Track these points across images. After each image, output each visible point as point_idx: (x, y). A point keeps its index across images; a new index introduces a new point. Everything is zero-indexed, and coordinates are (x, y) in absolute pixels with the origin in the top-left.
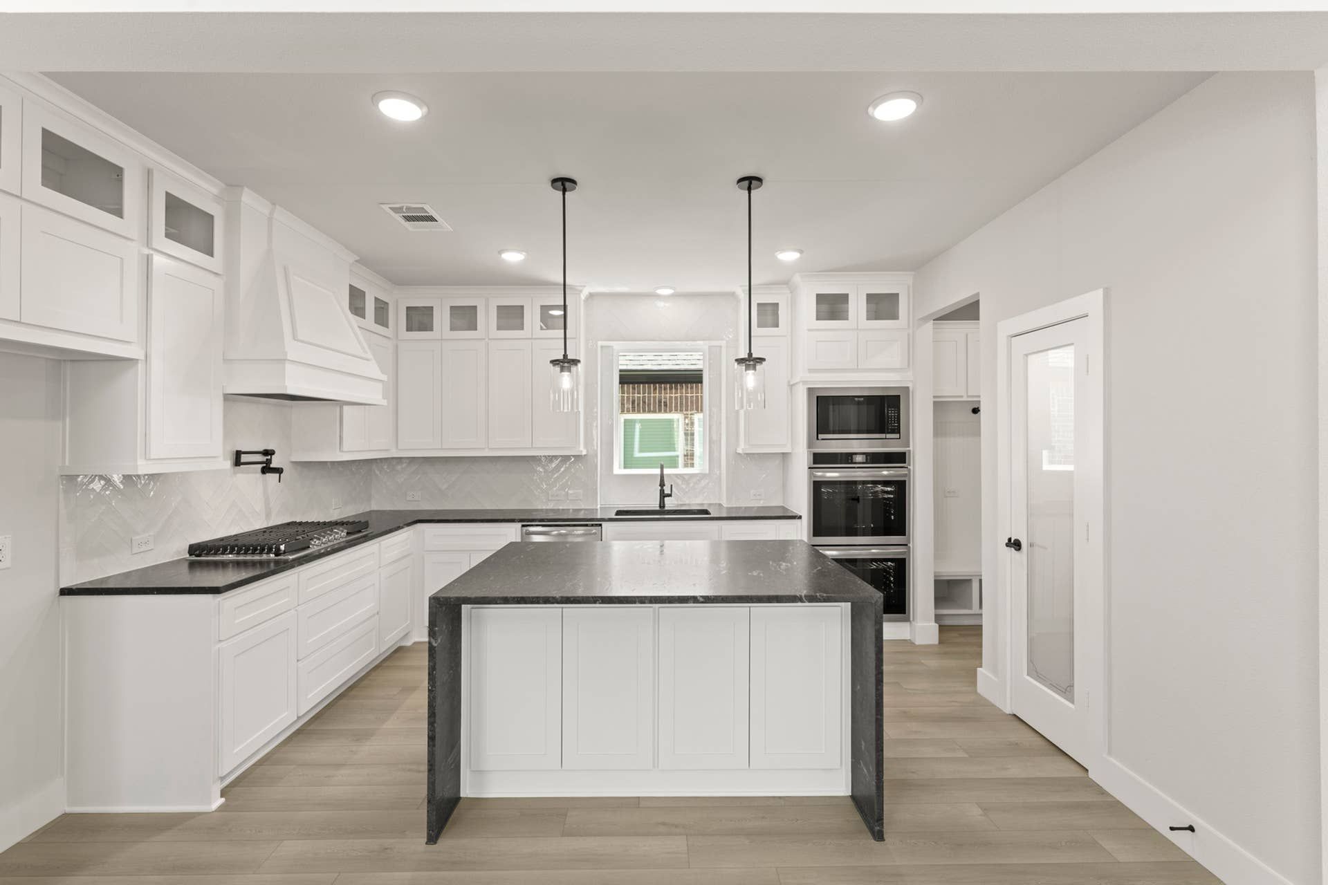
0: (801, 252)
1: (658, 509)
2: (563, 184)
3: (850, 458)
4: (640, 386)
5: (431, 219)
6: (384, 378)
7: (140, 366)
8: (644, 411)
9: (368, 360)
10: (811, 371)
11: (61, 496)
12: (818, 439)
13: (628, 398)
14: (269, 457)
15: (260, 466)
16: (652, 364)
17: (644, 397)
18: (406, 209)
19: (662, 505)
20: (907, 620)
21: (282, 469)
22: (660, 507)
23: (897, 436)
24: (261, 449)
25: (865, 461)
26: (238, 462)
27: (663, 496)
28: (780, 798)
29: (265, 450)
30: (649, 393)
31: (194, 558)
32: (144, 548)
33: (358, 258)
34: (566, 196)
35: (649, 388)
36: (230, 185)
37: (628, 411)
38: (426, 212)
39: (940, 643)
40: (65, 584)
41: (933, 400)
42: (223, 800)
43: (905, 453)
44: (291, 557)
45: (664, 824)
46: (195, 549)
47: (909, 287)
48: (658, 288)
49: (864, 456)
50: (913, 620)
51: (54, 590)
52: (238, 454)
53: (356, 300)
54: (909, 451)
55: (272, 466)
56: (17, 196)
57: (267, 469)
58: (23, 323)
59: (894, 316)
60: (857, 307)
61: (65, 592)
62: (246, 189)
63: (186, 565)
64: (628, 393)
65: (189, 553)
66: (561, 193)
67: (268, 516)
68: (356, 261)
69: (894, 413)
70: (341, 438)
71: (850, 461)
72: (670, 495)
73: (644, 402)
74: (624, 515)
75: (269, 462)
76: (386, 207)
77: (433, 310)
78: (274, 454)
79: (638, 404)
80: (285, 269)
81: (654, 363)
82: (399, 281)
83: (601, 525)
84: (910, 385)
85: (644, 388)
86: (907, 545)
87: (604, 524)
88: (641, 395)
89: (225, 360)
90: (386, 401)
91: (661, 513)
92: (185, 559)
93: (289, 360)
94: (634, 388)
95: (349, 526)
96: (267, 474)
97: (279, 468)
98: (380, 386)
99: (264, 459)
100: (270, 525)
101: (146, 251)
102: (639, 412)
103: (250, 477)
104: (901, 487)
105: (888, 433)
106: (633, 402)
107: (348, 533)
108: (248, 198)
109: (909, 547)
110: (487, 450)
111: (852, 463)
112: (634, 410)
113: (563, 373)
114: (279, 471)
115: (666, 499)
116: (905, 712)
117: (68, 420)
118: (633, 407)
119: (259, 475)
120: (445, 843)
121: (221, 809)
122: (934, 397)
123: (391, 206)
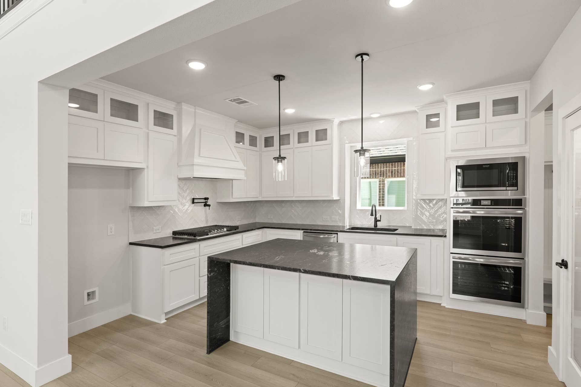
0: (433, 84)
1: (373, 227)
2: (279, 78)
3: (479, 202)
4: (395, 164)
5: (245, 102)
6: (245, 168)
7: (146, 170)
8: (398, 177)
9: (238, 161)
10: (453, 151)
11: (129, 212)
12: (456, 191)
13: (389, 170)
14: (207, 200)
15: (203, 204)
16: (402, 152)
17: (398, 169)
18: (234, 100)
19: (376, 225)
20: (523, 307)
21: (210, 205)
22: (374, 226)
23: (516, 188)
24: (204, 197)
25: (490, 204)
26: (193, 203)
27: (376, 221)
28: (357, 381)
29: (205, 198)
30: (401, 167)
31: (174, 236)
32: (157, 231)
33: (237, 121)
34: (280, 83)
35: (401, 164)
36: (178, 103)
37: (389, 177)
38: (242, 100)
39: (547, 326)
40: (131, 241)
41: (543, 164)
42: (166, 321)
43: (521, 199)
44: (198, 238)
45: (294, 375)
46: (175, 233)
47: (526, 91)
48: (372, 114)
49: (490, 201)
50: (528, 308)
51: (127, 243)
52: (193, 199)
53: (240, 137)
54: (525, 198)
55: (207, 204)
56: (103, 121)
57: (206, 205)
58: (105, 160)
59: (516, 111)
60: (486, 109)
61: (131, 244)
62: (183, 103)
63: (172, 238)
64: (389, 167)
65: (173, 234)
66: (278, 81)
67: (207, 221)
68: (237, 122)
69: (513, 174)
70: (232, 193)
71: (479, 204)
72: (380, 221)
73: (398, 172)
74: (354, 229)
75: (206, 202)
76: (227, 100)
77: (273, 138)
78: (208, 199)
79: (395, 173)
80: (200, 130)
81: (403, 151)
82: (261, 127)
83: (337, 234)
84: (527, 155)
85: (398, 164)
86: (523, 259)
87: (339, 233)
88: (396, 168)
89: (179, 166)
90: (246, 178)
91: (375, 230)
92: (172, 236)
93: (195, 165)
94: (392, 165)
95: (227, 228)
96: (206, 207)
97: (209, 205)
98: (243, 172)
99: (205, 201)
100: (208, 226)
101: (147, 131)
102: (395, 177)
103: (200, 208)
104: (519, 221)
105: (508, 186)
106: (392, 172)
107: (227, 230)
108: (185, 107)
109: (525, 261)
110: (294, 197)
111: (480, 205)
112: (392, 176)
113: (279, 163)
114: (209, 206)
115: (378, 222)
116: (477, 360)
117: (131, 188)
118: (392, 175)
119: (203, 207)
120: (212, 355)
121: (164, 324)
122: (545, 162)
123: (229, 100)
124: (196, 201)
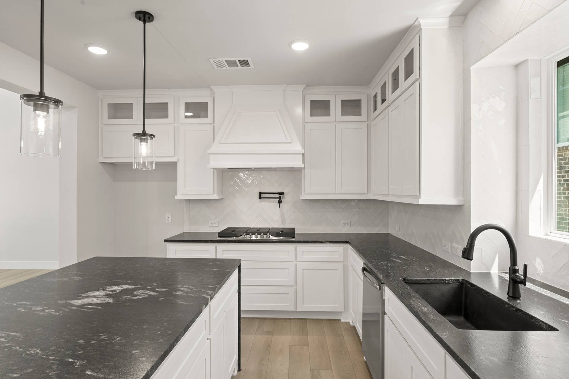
14: (282, 195)
15: (276, 200)
24: (277, 192)
26: (261, 197)
29: (280, 192)
32: (214, 225)
33: (305, 85)
52: (260, 193)
56: (137, 124)
62: (211, 87)
67: (284, 222)
70: (305, 186)
75: (280, 198)
93: (210, 154)
98: (300, 156)
101: (178, 125)
119: (276, 204)
124: (263, 195)
